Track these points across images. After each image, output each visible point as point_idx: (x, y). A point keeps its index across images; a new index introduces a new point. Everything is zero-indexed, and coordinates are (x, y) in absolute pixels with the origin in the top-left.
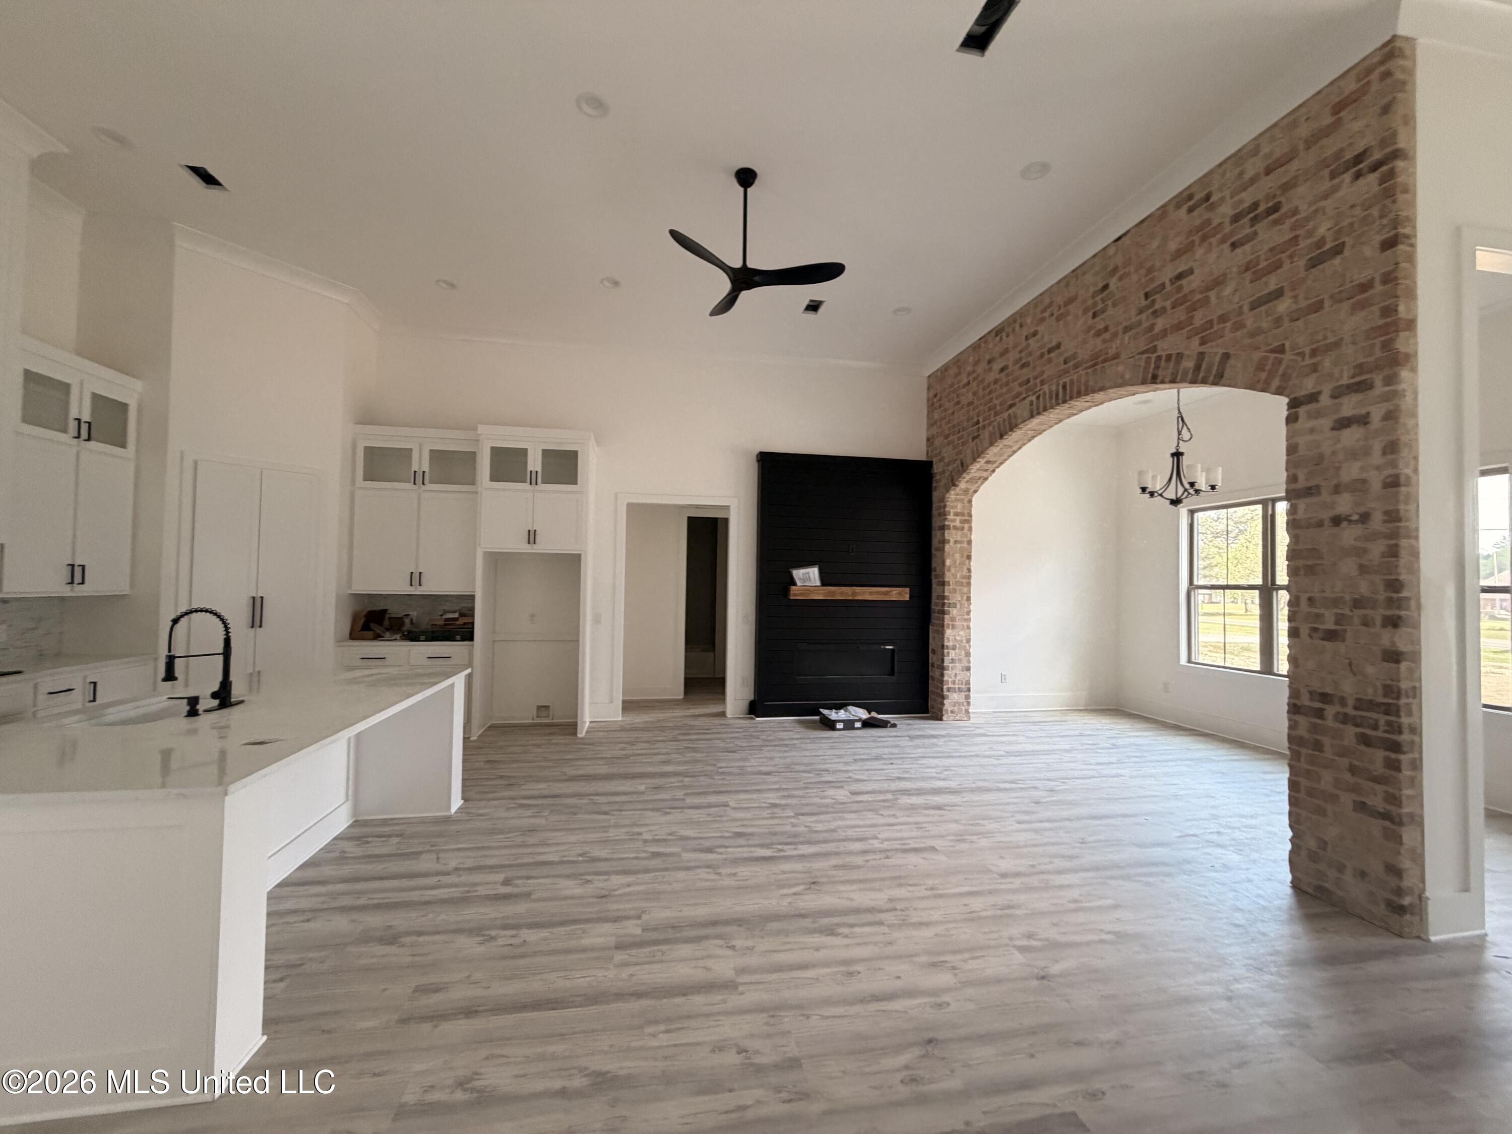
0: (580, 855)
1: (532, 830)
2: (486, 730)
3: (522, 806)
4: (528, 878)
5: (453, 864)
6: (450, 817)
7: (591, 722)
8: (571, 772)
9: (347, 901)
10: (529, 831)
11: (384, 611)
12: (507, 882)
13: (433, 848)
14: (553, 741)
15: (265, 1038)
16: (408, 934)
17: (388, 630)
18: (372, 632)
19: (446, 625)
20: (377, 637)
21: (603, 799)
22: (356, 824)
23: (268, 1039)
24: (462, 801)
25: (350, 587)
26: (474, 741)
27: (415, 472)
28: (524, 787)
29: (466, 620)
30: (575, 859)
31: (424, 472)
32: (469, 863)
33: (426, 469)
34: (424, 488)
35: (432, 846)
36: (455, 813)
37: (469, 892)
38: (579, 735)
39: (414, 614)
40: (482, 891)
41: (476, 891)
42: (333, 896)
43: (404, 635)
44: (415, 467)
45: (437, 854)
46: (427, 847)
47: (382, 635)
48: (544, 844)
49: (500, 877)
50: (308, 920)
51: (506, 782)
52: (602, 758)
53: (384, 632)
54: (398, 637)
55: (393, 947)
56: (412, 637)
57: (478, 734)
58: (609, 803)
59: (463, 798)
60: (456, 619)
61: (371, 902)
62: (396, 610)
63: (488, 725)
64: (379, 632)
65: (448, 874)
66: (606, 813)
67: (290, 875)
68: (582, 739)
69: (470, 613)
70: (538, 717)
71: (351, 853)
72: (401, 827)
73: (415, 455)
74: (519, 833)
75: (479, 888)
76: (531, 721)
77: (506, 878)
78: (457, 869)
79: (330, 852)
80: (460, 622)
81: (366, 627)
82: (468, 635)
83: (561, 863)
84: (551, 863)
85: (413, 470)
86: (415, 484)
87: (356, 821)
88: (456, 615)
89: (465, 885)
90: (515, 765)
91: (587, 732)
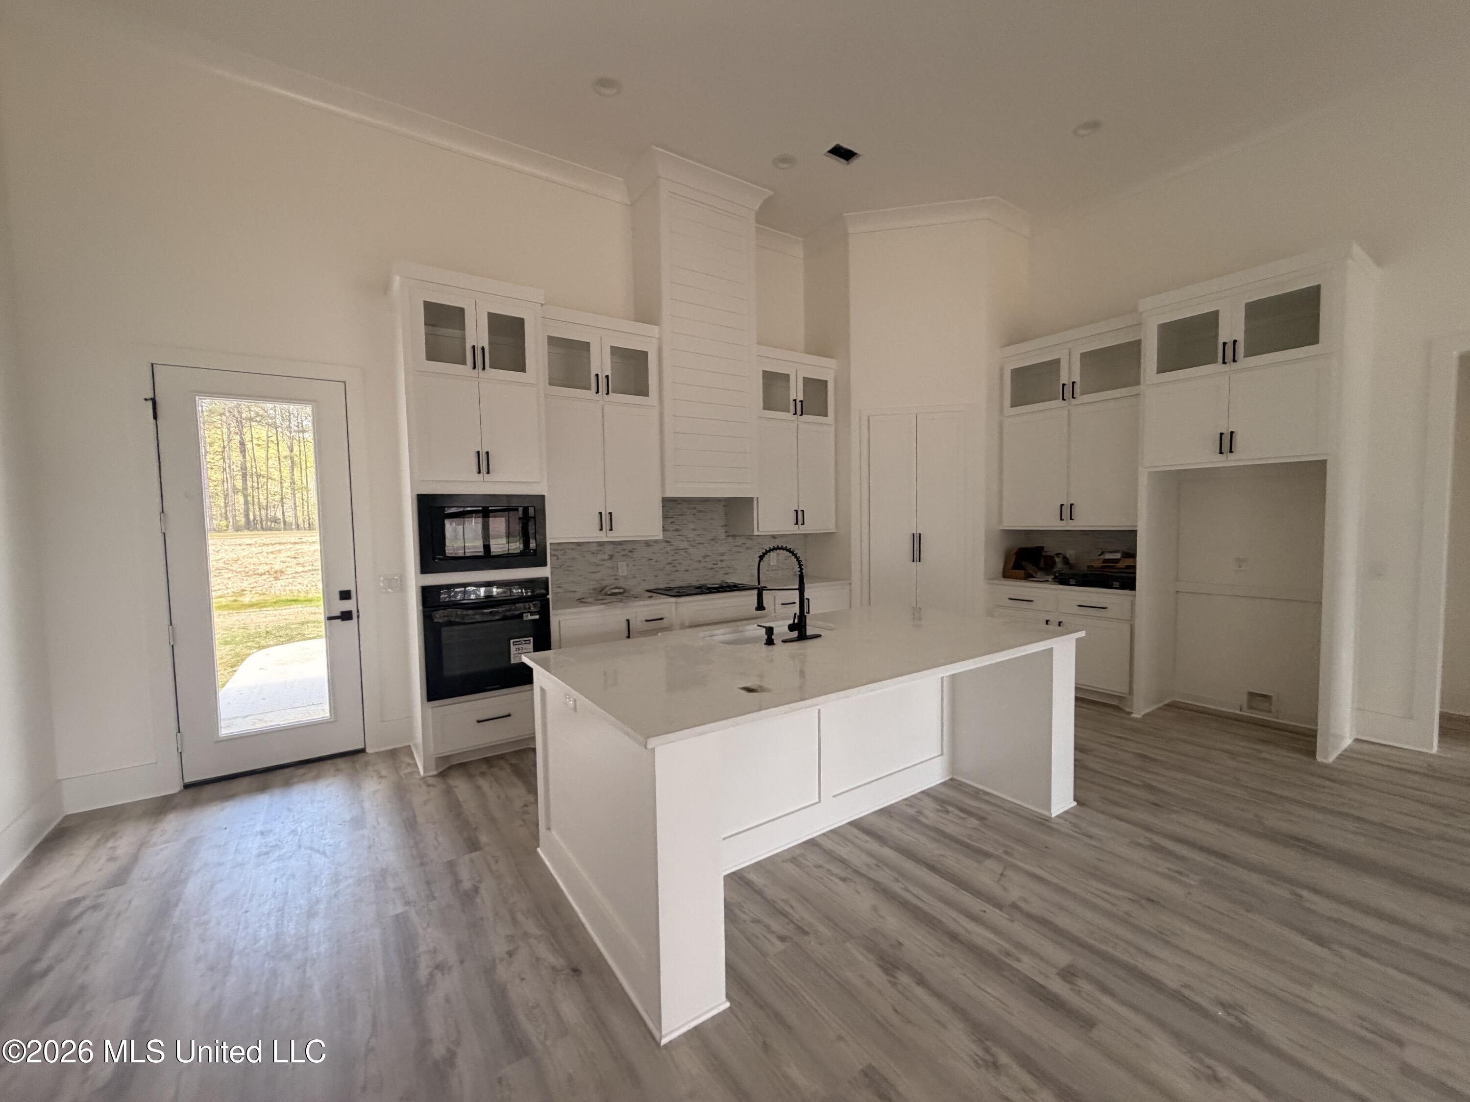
0: (1223, 1005)
1: (1152, 900)
2: (1160, 708)
3: (1157, 849)
4: (1105, 989)
5: (1015, 895)
6: (1048, 819)
7: (1357, 740)
8: (1274, 820)
9: (884, 876)
10: (1149, 900)
11: (1041, 549)
12: (1068, 974)
13: (1005, 857)
14: (1264, 755)
15: (728, 1004)
16: (910, 969)
17: (1041, 569)
18: (1022, 571)
19: (1103, 567)
20: (1028, 577)
21: (1324, 906)
22: (952, 783)
23: (730, 1008)
24: (1075, 804)
25: (1000, 522)
26: (1134, 720)
27: (1064, 385)
28: (1174, 816)
29: (1128, 562)
30: (1204, 1003)
31: (1074, 383)
32: (1036, 907)
33: (1077, 378)
34: (1074, 402)
35: (1006, 852)
36: (1058, 816)
37: (1008, 954)
38: (1320, 758)
39: (1070, 553)
40: (1026, 965)
41: (1018, 960)
42: (881, 862)
43: (1056, 577)
44: (1064, 379)
45: (1005, 868)
46: (1000, 852)
47: (1034, 575)
48: (1161, 936)
49: (1063, 958)
50: (844, 880)
51: (1152, 798)
52: (1359, 819)
53: (1036, 573)
54: (1050, 578)
55: (885, 977)
56: (1062, 580)
57: (1143, 713)
58: (1337, 921)
59: (1075, 800)
60: (1116, 561)
61: (904, 894)
62: (1051, 547)
63: (1166, 702)
64: (1031, 572)
65: (999, 906)
66: (1319, 940)
67: (865, 816)
68: (1326, 766)
69: (1131, 555)
70: (1250, 707)
71: (926, 817)
72: (987, 808)
73: (1064, 365)
74: (1130, 895)
75: (1025, 958)
76: (1238, 712)
77: (1071, 966)
78: (1014, 906)
79: (911, 806)
80: (1121, 565)
81: (1017, 566)
82: (1128, 582)
83: (1177, 996)
84: (1158, 986)
85: (1062, 383)
86: (1063, 399)
87: (952, 780)
88: (1118, 556)
89: (1008, 938)
90: (1180, 776)
91: (1340, 757)
